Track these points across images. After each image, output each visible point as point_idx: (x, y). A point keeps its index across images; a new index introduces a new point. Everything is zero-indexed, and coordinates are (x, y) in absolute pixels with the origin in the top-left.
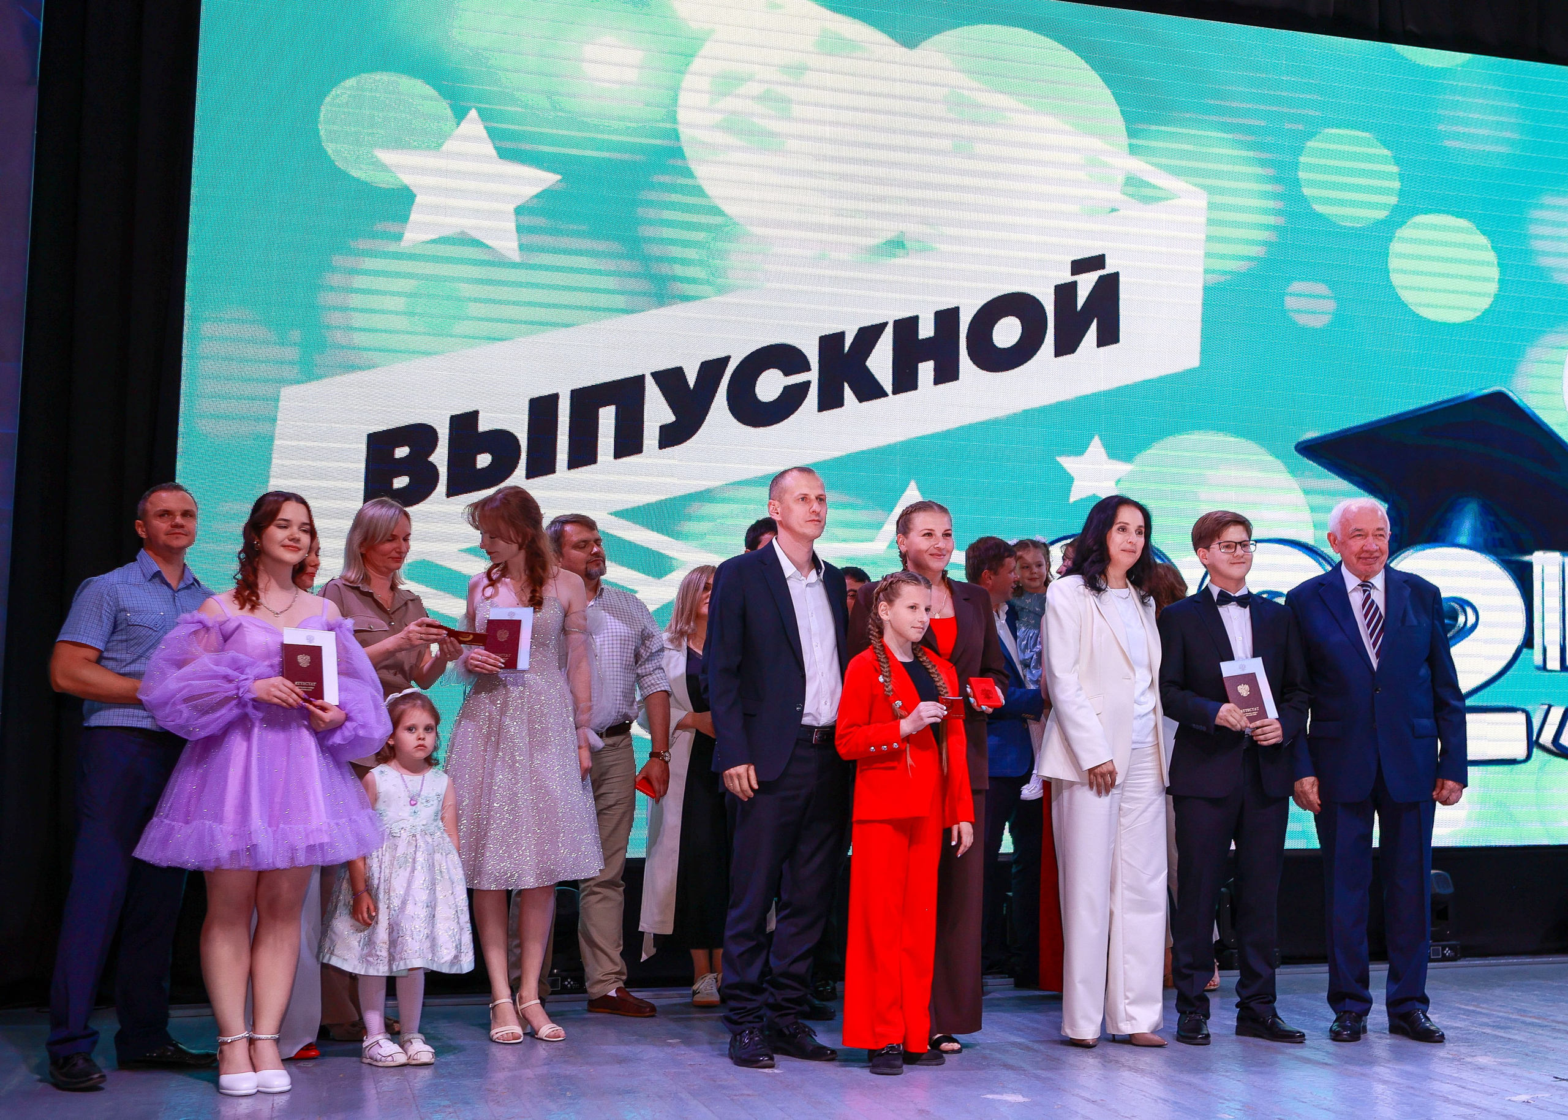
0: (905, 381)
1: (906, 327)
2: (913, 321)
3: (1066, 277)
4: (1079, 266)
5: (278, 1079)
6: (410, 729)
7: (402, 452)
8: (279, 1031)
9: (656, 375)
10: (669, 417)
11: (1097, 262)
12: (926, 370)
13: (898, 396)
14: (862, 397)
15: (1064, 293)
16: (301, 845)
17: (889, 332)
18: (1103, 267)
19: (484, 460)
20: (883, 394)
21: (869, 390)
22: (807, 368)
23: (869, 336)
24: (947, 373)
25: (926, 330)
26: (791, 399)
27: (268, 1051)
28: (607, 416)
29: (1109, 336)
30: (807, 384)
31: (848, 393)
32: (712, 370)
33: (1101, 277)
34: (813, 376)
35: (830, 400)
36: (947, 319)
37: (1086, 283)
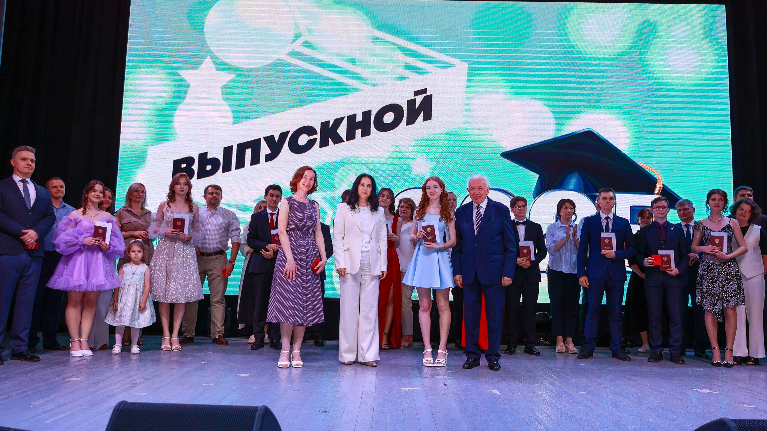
0: (351, 136)
1: (352, 118)
2: (354, 116)
3: (412, 97)
4: (417, 93)
5: (88, 352)
6: (134, 252)
7: (184, 166)
8: (88, 338)
9: (265, 138)
10: (269, 152)
11: (424, 91)
12: (358, 132)
13: (348, 142)
14: (335, 142)
15: (411, 103)
16: (96, 285)
17: (346, 119)
18: (426, 93)
19: (209, 168)
20: (342, 141)
21: (338, 140)
22: (316, 133)
23: (338, 122)
24: (366, 133)
25: (359, 119)
26: (310, 144)
27: (84, 344)
28: (248, 152)
29: (428, 117)
30: (316, 139)
31: (330, 141)
32: (283, 136)
33: (425, 96)
34: (318, 136)
35: (324, 144)
36: (367, 114)
37: (419, 99)
